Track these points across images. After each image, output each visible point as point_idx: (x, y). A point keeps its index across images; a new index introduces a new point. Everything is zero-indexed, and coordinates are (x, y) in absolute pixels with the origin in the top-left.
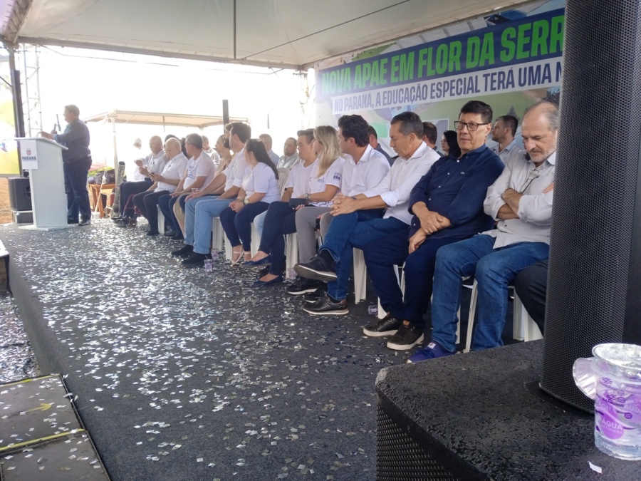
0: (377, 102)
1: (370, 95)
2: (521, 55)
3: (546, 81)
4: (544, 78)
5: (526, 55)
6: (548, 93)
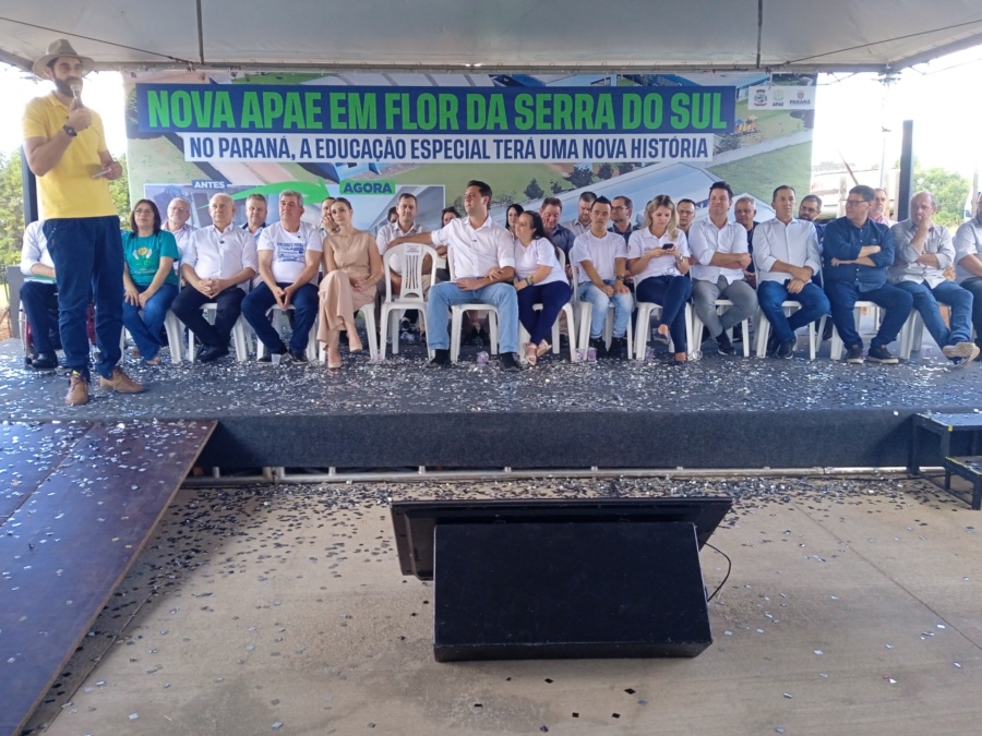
0: (303, 153)
1: (284, 141)
2: (541, 125)
3: (573, 156)
4: (570, 153)
5: (548, 126)
6: (576, 169)
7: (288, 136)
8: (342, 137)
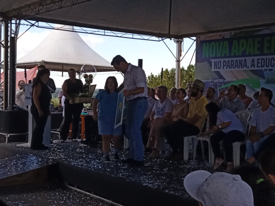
0: (252, 65)
1: (245, 60)
7: (247, 58)
8: (268, 57)
